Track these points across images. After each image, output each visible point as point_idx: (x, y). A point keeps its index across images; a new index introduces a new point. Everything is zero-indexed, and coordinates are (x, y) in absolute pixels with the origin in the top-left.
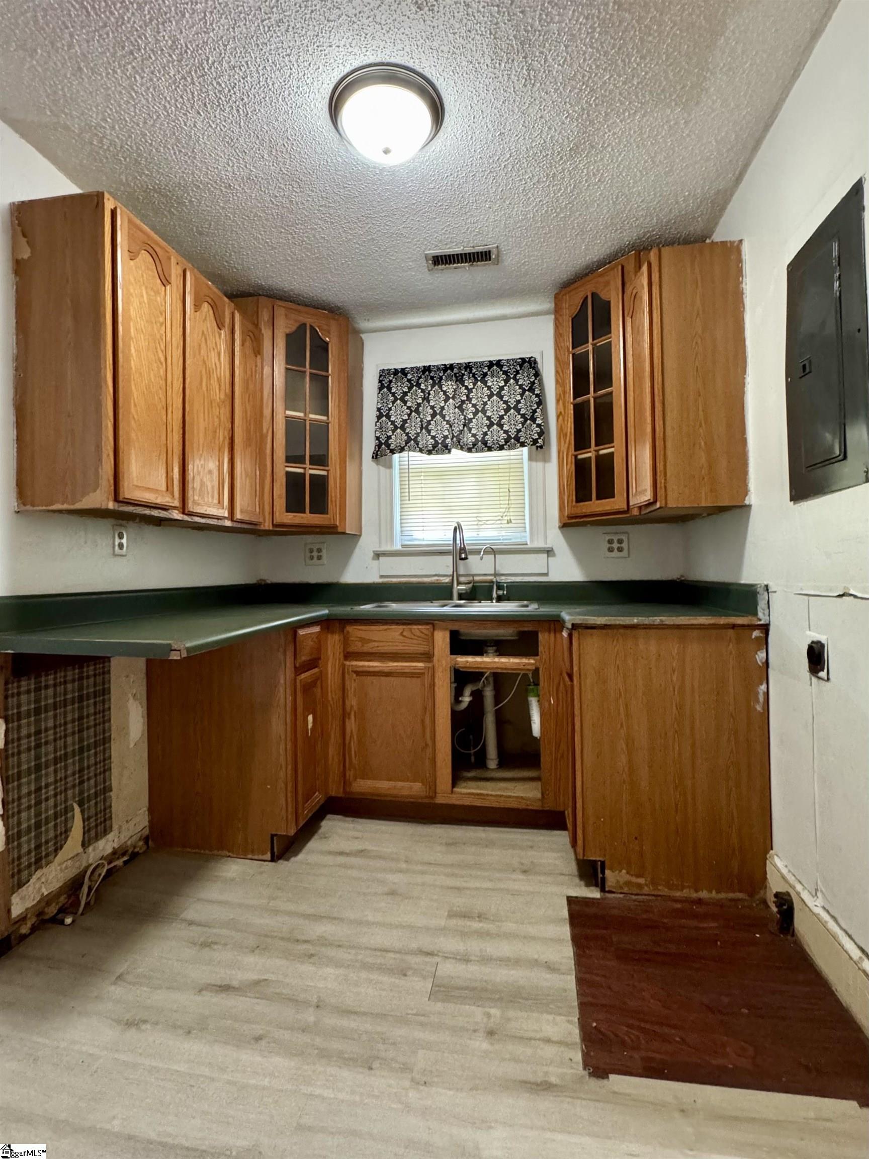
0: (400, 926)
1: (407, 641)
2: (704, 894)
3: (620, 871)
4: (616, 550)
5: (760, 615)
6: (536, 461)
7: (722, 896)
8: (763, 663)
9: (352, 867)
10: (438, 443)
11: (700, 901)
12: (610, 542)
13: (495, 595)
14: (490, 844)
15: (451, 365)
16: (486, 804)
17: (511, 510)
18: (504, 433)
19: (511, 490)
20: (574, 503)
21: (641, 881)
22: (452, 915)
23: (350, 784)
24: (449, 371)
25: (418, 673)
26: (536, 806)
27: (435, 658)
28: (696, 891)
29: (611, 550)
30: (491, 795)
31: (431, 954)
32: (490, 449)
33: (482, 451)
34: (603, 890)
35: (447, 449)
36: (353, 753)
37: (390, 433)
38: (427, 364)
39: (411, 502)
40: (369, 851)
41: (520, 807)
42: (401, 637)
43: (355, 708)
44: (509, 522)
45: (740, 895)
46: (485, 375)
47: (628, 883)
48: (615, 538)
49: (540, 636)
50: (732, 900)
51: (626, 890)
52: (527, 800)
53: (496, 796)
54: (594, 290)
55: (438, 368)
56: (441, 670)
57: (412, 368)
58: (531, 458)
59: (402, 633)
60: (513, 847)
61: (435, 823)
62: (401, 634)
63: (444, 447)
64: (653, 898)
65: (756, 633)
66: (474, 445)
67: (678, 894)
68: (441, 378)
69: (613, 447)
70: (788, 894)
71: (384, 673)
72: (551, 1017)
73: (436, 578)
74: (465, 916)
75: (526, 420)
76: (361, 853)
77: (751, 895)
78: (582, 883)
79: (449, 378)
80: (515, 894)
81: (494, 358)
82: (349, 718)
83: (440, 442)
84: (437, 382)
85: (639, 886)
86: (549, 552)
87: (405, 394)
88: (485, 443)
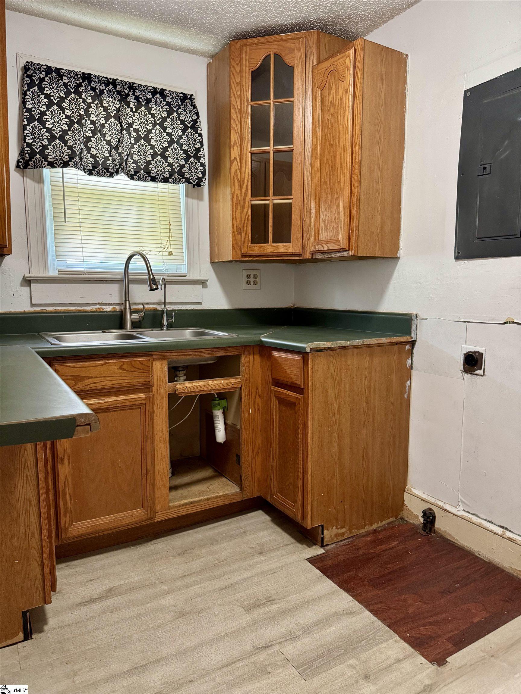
0: (220, 638)
1: (126, 374)
2: (375, 526)
3: (332, 528)
4: (252, 283)
5: (413, 335)
6: (192, 198)
7: (384, 522)
8: (409, 366)
9: (117, 609)
10: (99, 164)
11: (375, 531)
12: (248, 276)
13: (165, 323)
14: (213, 541)
15: (115, 80)
16: (200, 509)
17: (171, 242)
18: (168, 166)
19: (171, 223)
20: (250, 244)
21: (344, 530)
22: (249, 609)
23: (66, 529)
24: (111, 86)
25: (140, 404)
26: (239, 499)
27: (154, 389)
28: (372, 525)
29: (248, 283)
30: (202, 500)
31: (267, 647)
32: (153, 179)
33: (145, 180)
34: (322, 546)
35: (108, 171)
36: (68, 498)
37: (45, 142)
38: (87, 72)
39: (66, 224)
40: (117, 587)
41: (225, 503)
42: (121, 371)
43: (69, 451)
44: (171, 254)
45: (392, 519)
46: (149, 101)
47: (337, 535)
48: (252, 273)
49: (243, 358)
50: (388, 524)
51: (335, 540)
52: (231, 496)
53: (207, 499)
54: (277, 51)
55: (100, 80)
56: (159, 399)
57: (69, 72)
58: (187, 195)
59: (122, 366)
60: (232, 537)
61: (151, 540)
62: (121, 368)
63: (105, 169)
64: (351, 539)
65: (408, 347)
66: (136, 172)
67: (362, 531)
68: (102, 92)
69: (291, 199)
70: (430, 509)
71: (102, 409)
72: (384, 645)
73: (98, 306)
74: (257, 605)
75: (189, 157)
76: (110, 593)
77: (396, 517)
78: (304, 546)
79: (111, 94)
80: (273, 572)
81: (159, 86)
82: (63, 463)
83: (100, 162)
84: (98, 95)
85: (343, 534)
86: (203, 283)
87: (62, 100)
88: (148, 172)
